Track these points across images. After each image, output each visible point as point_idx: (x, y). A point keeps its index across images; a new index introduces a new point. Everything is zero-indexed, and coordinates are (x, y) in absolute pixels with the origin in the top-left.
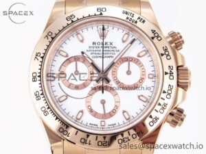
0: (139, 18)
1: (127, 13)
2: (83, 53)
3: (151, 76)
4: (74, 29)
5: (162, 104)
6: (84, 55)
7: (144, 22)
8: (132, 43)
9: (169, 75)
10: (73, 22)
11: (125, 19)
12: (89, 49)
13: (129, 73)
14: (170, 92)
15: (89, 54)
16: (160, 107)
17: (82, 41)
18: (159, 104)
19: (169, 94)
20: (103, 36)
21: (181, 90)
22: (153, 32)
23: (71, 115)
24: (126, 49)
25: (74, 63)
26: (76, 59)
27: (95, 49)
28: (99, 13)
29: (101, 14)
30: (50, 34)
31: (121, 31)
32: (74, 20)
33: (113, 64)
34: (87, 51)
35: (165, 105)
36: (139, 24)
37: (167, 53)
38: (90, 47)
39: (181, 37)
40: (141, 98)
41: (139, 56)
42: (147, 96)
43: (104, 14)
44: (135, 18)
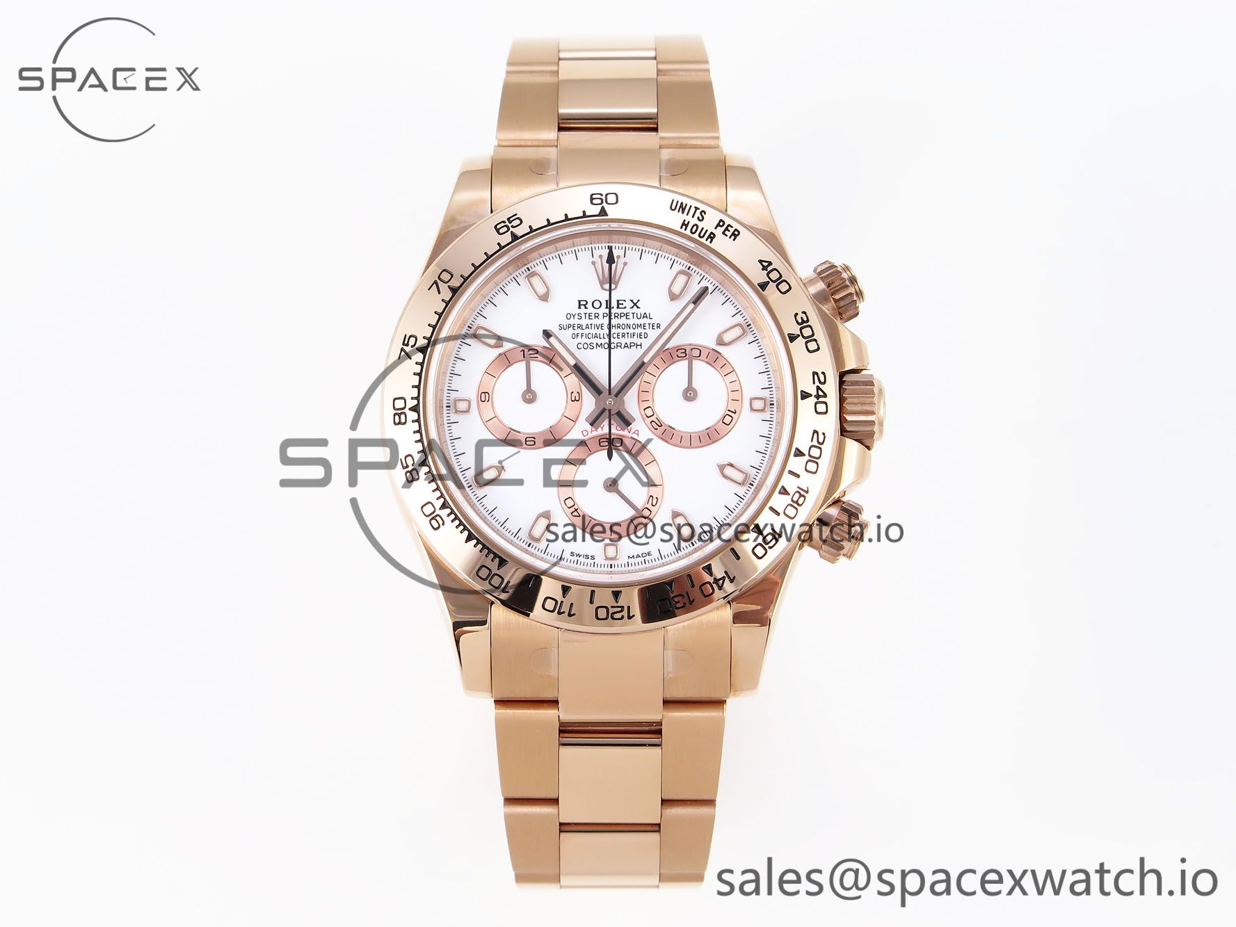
0: (721, 223)
1: (682, 208)
2: (547, 334)
3: (758, 405)
4: (521, 260)
5: (791, 489)
6: (552, 340)
7: (735, 235)
8: (697, 300)
9: (813, 400)
10: (515, 237)
11: (676, 226)
12: (566, 322)
13: (690, 394)
14: (815, 452)
15: (566, 336)
16: (786, 500)
17: (545, 298)
18: (784, 491)
19: (814, 460)
20: (610, 281)
21: (852, 446)
22: (765, 265)
23: (512, 526)
24: (680, 321)
25: (523, 364)
26: (529, 352)
27: (584, 322)
28: (596, 210)
29: (603, 212)
30: (446, 276)
31: (664, 263)
32: (519, 231)
33: (640, 368)
34: (561, 327)
35: (803, 493)
36: (722, 243)
37: (807, 332)
38: (570, 316)
39: (853, 280)
40: (728, 471)
41: (720, 342)
42: (745, 466)
43: (612, 212)
44: (709, 224)
